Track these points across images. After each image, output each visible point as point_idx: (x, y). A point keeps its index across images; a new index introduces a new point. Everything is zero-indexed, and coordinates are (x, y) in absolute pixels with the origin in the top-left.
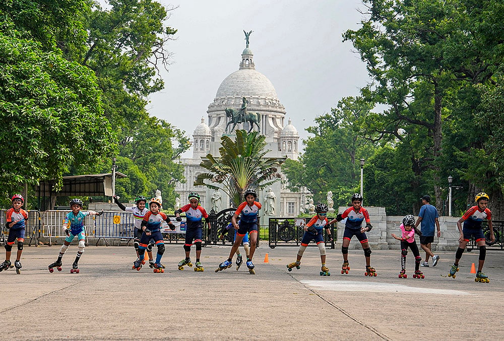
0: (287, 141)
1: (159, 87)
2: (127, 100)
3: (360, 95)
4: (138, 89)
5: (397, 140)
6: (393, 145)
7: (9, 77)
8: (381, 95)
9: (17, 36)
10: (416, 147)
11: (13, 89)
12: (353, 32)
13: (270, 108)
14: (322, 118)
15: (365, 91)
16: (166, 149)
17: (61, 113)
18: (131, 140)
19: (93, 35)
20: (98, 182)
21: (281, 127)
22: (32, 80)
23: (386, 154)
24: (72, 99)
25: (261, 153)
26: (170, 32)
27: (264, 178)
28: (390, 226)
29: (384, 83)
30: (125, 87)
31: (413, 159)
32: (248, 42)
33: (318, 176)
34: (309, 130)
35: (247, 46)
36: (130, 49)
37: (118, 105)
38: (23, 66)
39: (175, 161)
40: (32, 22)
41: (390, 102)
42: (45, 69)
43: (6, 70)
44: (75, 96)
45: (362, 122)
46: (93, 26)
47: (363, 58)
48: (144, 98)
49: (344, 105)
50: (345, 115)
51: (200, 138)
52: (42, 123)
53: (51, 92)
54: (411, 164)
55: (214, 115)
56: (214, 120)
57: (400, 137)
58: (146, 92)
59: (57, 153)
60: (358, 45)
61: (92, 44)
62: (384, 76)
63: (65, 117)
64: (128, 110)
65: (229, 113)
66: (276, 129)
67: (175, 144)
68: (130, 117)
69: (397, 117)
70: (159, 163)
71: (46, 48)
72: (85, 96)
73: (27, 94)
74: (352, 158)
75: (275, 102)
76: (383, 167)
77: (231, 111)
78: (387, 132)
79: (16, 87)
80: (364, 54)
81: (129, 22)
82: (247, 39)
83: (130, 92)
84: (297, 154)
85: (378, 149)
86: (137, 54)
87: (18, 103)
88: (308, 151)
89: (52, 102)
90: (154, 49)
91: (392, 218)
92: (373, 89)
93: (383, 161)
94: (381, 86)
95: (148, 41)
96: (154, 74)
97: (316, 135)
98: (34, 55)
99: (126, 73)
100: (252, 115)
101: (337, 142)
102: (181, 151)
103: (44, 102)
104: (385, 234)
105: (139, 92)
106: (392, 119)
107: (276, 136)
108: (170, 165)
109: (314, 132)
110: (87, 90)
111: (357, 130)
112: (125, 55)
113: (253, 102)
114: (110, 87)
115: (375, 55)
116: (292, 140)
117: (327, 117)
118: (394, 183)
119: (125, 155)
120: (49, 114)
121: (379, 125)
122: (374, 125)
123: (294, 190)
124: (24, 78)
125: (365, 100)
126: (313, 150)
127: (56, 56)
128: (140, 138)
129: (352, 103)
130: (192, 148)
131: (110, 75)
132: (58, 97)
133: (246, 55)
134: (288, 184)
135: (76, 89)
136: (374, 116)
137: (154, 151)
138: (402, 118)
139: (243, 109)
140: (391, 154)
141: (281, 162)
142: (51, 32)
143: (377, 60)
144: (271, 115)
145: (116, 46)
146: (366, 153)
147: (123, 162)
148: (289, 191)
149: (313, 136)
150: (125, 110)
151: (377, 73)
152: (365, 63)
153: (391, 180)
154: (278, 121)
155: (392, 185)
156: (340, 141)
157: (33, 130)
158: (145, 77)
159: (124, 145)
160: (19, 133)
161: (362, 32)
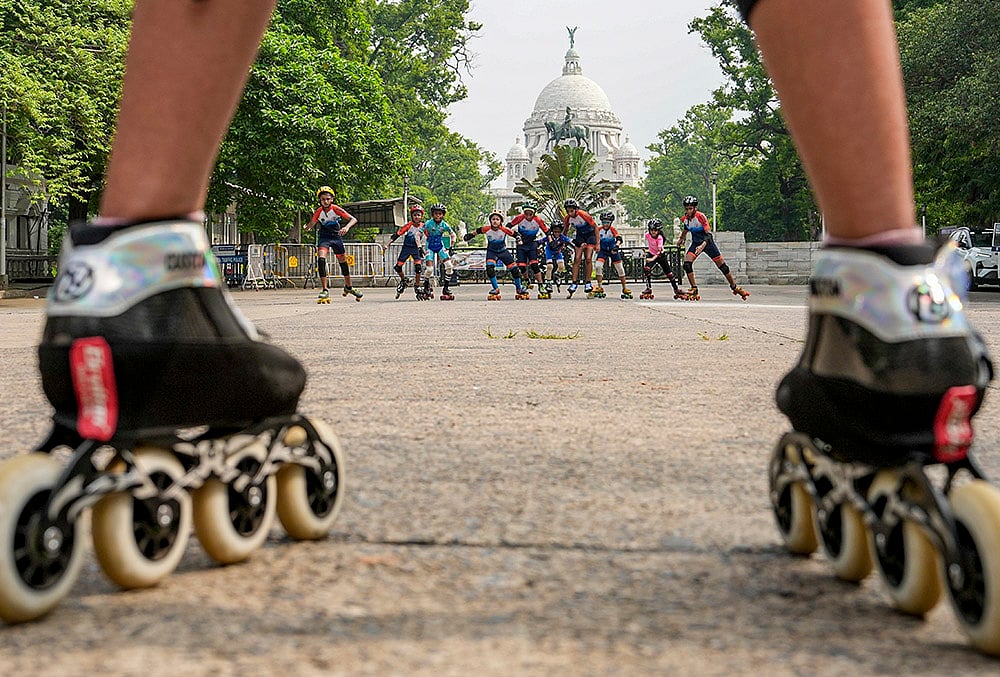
0: (624, 164)
1: (460, 95)
2: (421, 113)
3: (711, 99)
4: (435, 99)
5: (761, 157)
6: (755, 163)
7: (276, 80)
8: (738, 98)
9: (286, 31)
10: (784, 162)
11: (281, 94)
12: (701, 21)
13: (603, 123)
14: (667, 132)
15: (718, 94)
16: (472, 174)
17: (338, 123)
18: (428, 165)
19: (379, 33)
20: (387, 209)
21: (616, 146)
22: (303, 83)
23: (748, 174)
24: (353, 106)
25: (591, 173)
26: (473, 27)
27: (594, 205)
28: (750, 255)
29: (741, 83)
30: (418, 97)
31: (780, 178)
32: (572, 41)
33: (664, 205)
34: (651, 148)
35: (572, 47)
36: (424, 50)
37: (411, 120)
38: (293, 67)
39: (483, 192)
40: (303, 16)
41: (751, 107)
42: (319, 70)
43: (272, 73)
44: (357, 101)
45: (716, 134)
46: (378, 21)
47: (714, 54)
48: (443, 110)
49: (693, 116)
50: (696, 128)
51: (514, 162)
52: (316, 135)
53: (327, 98)
54: (778, 185)
55: (532, 133)
56: (533, 140)
57: (764, 152)
58: (444, 102)
59: (335, 172)
60: (707, 37)
61: (377, 43)
62: (741, 75)
63: (344, 127)
64: (424, 124)
65: (550, 127)
66: (610, 149)
67: (484, 170)
68: (425, 133)
69: (760, 126)
70: (464, 192)
71: (320, 45)
72: (368, 103)
73: (296, 100)
74: (706, 181)
75: (607, 115)
76: (744, 190)
77: (553, 125)
78: (748, 146)
79: (285, 93)
80: (716, 48)
81: (423, 16)
82: (572, 37)
83: (425, 103)
84: (637, 179)
85: (737, 169)
86: (433, 55)
87: (287, 111)
88: (650, 174)
89: (328, 110)
90: (454, 49)
91: (753, 245)
92: (728, 91)
93: (743, 183)
94: (738, 87)
95: (446, 39)
96: (454, 79)
97: (661, 153)
98: (305, 54)
99: (420, 80)
100: (578, 129)
101: (686, 161)
102: (491, 178)
103: (318, 110)
104: (744, 266)
105: (436, 102)
106: (753, 128)
107: (610, 157)
108: (479, 196)
109: (658, 150)
110: (370, 94)
111: (710, 144)
112: (419, 56)
113: (581, 115)
114: (401, 97)
115: (729, 49)
116: (631, 161)
117: (674, 131)
118: (758, 209)
119: (422, 183)
120: (324, 123)
121: (737, 137)
122: (732, 138)
123: (634, 225)
124: (294, 81)
125: (718, 105)
126: (657, 173)
127: (333, 55)
128: (439, 162)
129: (703, 112)
130: (505, 174)
131: (400, 82)
132: (334, 104)
133: (570, 58)
134: (627, 218)
135: (357, 94)
136: (731, 127)
137: (457, 178)
138: (765, 127)
139: (568, 122)
140: (754, 173)
141: (616, 188)
142: (326, 28)
143: (732, 55)
144: (603, 131)
145: (407, 46)
146: (723, 174)
147: (418, 192)
148: (628, 226)
149: (657, 155)
150: (420, 126)
151: (732, 72)
152: (718, 60)
153: (754, 205)
154: (613, 139)
155: (756, 212)
156: (689, 161)
157: (306, 143)
158: (443, 84)
159: (420, 171)
160: (289, 146)
161: (711, 19)
